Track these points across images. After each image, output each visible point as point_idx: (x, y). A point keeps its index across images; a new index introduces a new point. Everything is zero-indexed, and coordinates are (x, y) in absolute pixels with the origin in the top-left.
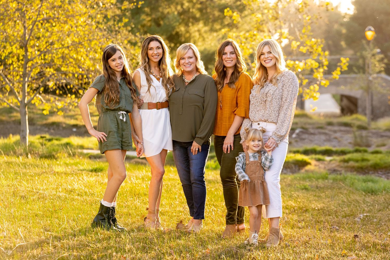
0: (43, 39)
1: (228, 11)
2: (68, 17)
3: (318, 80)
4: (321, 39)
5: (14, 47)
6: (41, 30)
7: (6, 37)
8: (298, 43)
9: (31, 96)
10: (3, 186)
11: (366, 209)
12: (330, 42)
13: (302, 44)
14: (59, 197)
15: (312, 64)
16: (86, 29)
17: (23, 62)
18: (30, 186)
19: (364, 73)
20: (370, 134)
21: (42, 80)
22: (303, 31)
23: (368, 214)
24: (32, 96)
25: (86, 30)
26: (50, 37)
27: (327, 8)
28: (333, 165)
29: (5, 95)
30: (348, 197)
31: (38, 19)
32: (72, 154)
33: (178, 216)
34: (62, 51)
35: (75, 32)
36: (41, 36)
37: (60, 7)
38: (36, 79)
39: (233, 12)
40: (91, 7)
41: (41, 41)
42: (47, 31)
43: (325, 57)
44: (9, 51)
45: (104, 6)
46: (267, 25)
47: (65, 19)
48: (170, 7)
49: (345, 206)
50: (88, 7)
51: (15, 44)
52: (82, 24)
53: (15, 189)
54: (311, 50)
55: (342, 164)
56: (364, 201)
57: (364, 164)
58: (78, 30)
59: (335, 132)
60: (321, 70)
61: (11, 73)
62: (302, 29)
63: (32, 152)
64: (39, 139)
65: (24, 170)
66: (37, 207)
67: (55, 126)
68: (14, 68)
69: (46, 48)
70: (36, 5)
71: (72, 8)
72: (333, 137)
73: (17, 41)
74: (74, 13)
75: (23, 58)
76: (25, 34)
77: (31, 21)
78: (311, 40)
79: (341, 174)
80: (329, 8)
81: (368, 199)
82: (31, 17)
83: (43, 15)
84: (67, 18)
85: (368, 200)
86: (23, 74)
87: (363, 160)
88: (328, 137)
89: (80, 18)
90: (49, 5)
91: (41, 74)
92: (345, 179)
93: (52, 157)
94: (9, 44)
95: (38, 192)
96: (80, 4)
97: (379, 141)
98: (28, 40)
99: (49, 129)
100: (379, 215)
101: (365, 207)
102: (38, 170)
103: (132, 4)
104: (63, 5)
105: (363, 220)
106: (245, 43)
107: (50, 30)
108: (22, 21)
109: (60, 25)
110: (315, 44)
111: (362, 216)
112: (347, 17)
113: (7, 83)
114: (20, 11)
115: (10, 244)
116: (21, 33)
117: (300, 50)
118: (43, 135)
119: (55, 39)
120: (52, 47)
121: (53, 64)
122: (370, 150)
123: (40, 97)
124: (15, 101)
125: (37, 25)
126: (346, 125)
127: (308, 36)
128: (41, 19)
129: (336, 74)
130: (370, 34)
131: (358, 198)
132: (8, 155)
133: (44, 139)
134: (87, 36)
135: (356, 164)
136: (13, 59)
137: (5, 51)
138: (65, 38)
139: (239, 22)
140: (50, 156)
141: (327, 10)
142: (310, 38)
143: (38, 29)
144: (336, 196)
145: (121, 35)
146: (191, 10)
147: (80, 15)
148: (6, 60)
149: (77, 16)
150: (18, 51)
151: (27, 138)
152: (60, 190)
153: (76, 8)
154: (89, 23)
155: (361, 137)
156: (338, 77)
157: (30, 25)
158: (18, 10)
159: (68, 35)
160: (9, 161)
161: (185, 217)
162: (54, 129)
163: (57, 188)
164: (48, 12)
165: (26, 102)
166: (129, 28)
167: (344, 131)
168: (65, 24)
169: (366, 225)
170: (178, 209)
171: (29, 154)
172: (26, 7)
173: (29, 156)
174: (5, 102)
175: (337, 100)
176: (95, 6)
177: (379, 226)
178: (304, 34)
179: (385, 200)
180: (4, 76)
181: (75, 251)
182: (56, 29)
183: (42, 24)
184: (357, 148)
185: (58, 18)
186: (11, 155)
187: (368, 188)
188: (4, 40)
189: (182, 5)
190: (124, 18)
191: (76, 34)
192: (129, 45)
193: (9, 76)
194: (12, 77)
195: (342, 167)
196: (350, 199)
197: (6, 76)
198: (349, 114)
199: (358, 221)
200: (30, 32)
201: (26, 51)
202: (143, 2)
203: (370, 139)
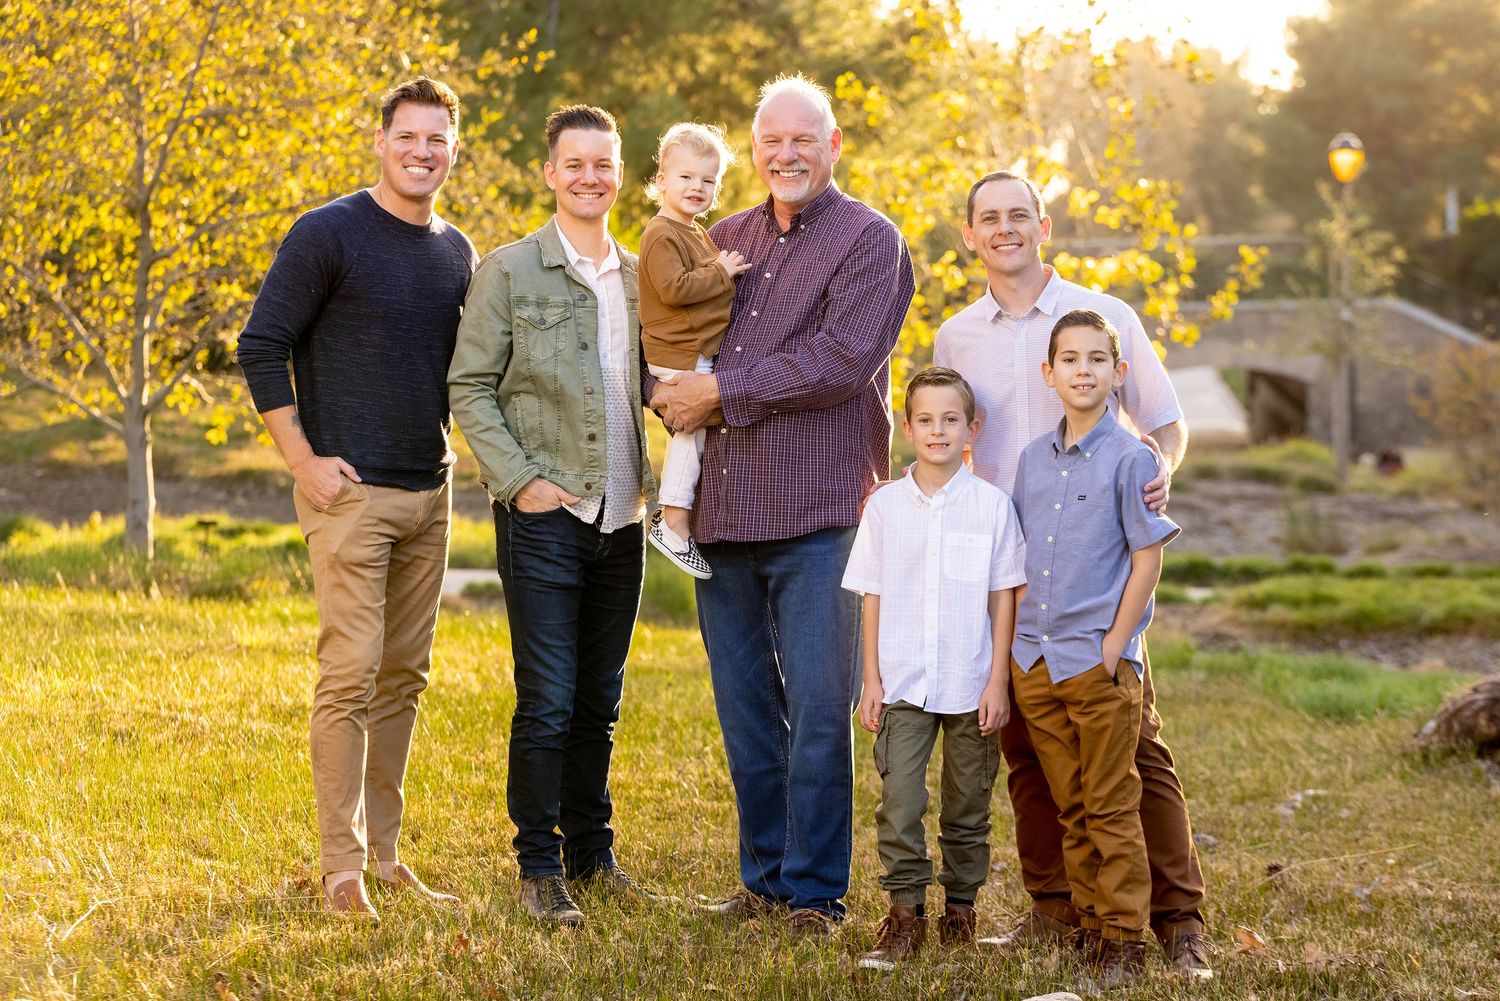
0: (203, 181)
1: (849, 84)
2: (289, 105)
3: (1160, 325)
4: (1171, 180)
5: (104, 210)
6: (198, 151)
7: (74, 174)
8: (1094, 196)
9: (162, 380)
10: (56, 698)
11: (1314, 772)
12: (1213, 188)
13: (1107, 198)
14: (250, 735)
15: (1139, 268)
16: (352, 147)
17: (136, 264)
18: (149, 696)
19: (1324, 293)
20: (1345, 510)
21: (201, 323)
22: (1109, 152)
23: (1321, 792)
24: (168, 382)
25: (355, 152)
26: (229, 176)
27: (1191, 72)
28: (1213, 619)
29: (73, 377)
30: (1254, 730)
31: (187, 114)
32: (303, 582)
33: (660, 801)
34: (272, 226)
35: (317, 158)
36: (196, 172)
37: (264, 71)
38: (183, 322)
39: (867, 86)
40: (371, 73)
41: (197, 189)
42: (220, 153)
43: (1186, 244)
44: (88, 221)
45: (416, 68)
46: (985, 132)
47: (282, 113)
48: (650, 70)
49: (1242, 762)
50: (361, 70)
51: (107, 198)
52: (341, 131)
53: (98, 709)
54: (1135, 219)
55: (1244, 615)
56: (1310, 747)
57: (1322, 613)
58: (326, 150)
59: (1224, 500)
60: (1172, 288)
61: (95, 302)
62: (1106, 144)
63: (165, 577)
64: (192, 529)
65: (133, 641)
66: (169, 772)
67: (250, 485)
68: (105, 285)
69: (214, 213)
70: (178, 64)
71: (306, 74)
72: (1214, 518)
73: (114, 189)
74: (312, 91)
75: (137, 248)
76: (140, 166)
77: (163, 120)
78: (1135, 184)
79: (1236, 649)
80: (1198, 73)
81: (1323, 739)
82: (162, 107)
83: (206, 99)
84: (289, 111)
85: (1324, 744)
86: (134, 305)
87: (1317, 600)
88: (1197, 520)
89: (333, 111)
90: (223, 63)
91: (199, 305)
92: (1251, 667)
93: (235, 593)
94: (86, 202)
95: (174, 719)
96: (335, 59)
97: (1378, 531)
98: (152, 186)
99: (231, 494)
100: (1359, 794)
101: (1313, 766)
102: (179, 641)
103: (515, 61)
104: (273, 68)
105: (1303, 812)
106: (908, 195)
107: (228, 149)
108: (129, 119)
109: (263, 135)
110: (1150, 196)
111: (1299, 797)
112: (1273, 99)
113: (78, 337)
114: (124, 86)
115: (69, 902)
116: (128, 162)
117: (1098, 219)
118: (207, 518)
119: (245, 181)
120: (236, 209)
121: (241, 268)
122: (1343, 563)
123: (195, 383)
124: (111, 397)
125: (184, 136)
126: (1261, 476)
127: (1127, 171)
128: (197, 112)
129: (1223, 303)
130: (1346, 161)
131: (1289, 735)
132: (80, 588)
133: (212, 529)
134: (357, 172)
135: (1294, 616)
136: (101, 253)
137: (73, 225)
138: (279, 179)
139: (885, 123)
140: (225, 590)
141: (1192, 80)
142: (1133, 176)
143: (187, 147)
144: (1215, 727)
145: (475, 167)
146: (724, 80)
147: (333, 100)
148: (78, 257)
149: (323, 101)
150: (119, 225)
151: (150, 526)
152: (255, 709)
153: (321, 74)
154: (363, 125)
155: (1314, 518)
156: (1228, 313)
157: (158, 135)
158: (117, 80)
159: (294, 169)
160: (81, 608)
161: (683, 804)
162: (246, 495)
163: (242, 704)
164: (221, 88)
165: (145, 401)
166: (505, 145)
167: (1255, 498)
168: (279, 129)
169: (1311, 829)
170: (660, 775)
171: (154, 584)
172: (146, 71)
173: (155, 591)
174: (72, 401)
175: (1235, 390)
176: (385, 68)
177: (1358, 834)
178: (1109, 163)
179: (1381, 740)
180: (67, 310)
181: (292, 924)
182: (248, 149)
183: (200, 130)
184: (1300, 556)
185: (255, 110)
186: (91, 587)
187: (1325, 698)
188: (69, 185)
189: (693, 61)
190: (484, 110)
191: (318, 166)
192: (502, 204)
193: (87, 312)
194: (97, 314)
195: (1242, 624)
196: (1260, 739)
197: (77, 312)
198: (1273, 440)
199: (1284, 817)
200: (158, 156)
201: (147, 224)
202: (552, 54)
203: (1344, 525)
